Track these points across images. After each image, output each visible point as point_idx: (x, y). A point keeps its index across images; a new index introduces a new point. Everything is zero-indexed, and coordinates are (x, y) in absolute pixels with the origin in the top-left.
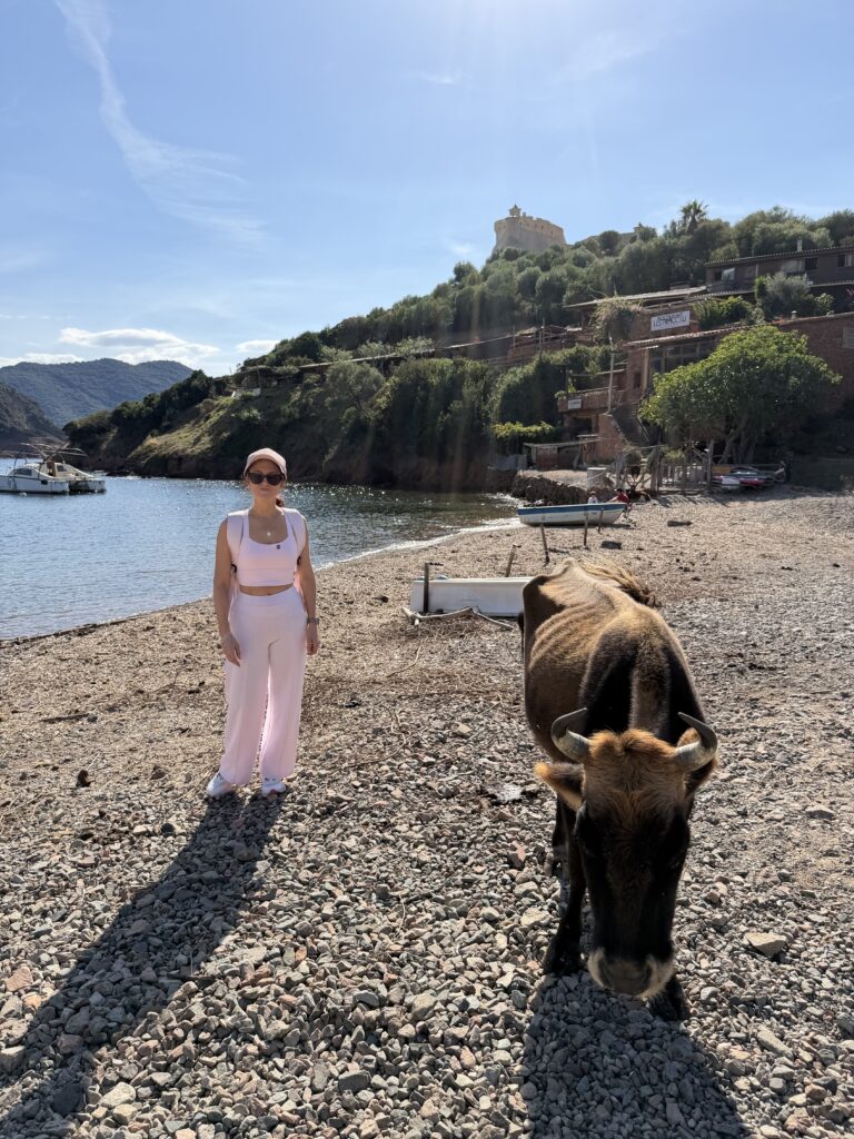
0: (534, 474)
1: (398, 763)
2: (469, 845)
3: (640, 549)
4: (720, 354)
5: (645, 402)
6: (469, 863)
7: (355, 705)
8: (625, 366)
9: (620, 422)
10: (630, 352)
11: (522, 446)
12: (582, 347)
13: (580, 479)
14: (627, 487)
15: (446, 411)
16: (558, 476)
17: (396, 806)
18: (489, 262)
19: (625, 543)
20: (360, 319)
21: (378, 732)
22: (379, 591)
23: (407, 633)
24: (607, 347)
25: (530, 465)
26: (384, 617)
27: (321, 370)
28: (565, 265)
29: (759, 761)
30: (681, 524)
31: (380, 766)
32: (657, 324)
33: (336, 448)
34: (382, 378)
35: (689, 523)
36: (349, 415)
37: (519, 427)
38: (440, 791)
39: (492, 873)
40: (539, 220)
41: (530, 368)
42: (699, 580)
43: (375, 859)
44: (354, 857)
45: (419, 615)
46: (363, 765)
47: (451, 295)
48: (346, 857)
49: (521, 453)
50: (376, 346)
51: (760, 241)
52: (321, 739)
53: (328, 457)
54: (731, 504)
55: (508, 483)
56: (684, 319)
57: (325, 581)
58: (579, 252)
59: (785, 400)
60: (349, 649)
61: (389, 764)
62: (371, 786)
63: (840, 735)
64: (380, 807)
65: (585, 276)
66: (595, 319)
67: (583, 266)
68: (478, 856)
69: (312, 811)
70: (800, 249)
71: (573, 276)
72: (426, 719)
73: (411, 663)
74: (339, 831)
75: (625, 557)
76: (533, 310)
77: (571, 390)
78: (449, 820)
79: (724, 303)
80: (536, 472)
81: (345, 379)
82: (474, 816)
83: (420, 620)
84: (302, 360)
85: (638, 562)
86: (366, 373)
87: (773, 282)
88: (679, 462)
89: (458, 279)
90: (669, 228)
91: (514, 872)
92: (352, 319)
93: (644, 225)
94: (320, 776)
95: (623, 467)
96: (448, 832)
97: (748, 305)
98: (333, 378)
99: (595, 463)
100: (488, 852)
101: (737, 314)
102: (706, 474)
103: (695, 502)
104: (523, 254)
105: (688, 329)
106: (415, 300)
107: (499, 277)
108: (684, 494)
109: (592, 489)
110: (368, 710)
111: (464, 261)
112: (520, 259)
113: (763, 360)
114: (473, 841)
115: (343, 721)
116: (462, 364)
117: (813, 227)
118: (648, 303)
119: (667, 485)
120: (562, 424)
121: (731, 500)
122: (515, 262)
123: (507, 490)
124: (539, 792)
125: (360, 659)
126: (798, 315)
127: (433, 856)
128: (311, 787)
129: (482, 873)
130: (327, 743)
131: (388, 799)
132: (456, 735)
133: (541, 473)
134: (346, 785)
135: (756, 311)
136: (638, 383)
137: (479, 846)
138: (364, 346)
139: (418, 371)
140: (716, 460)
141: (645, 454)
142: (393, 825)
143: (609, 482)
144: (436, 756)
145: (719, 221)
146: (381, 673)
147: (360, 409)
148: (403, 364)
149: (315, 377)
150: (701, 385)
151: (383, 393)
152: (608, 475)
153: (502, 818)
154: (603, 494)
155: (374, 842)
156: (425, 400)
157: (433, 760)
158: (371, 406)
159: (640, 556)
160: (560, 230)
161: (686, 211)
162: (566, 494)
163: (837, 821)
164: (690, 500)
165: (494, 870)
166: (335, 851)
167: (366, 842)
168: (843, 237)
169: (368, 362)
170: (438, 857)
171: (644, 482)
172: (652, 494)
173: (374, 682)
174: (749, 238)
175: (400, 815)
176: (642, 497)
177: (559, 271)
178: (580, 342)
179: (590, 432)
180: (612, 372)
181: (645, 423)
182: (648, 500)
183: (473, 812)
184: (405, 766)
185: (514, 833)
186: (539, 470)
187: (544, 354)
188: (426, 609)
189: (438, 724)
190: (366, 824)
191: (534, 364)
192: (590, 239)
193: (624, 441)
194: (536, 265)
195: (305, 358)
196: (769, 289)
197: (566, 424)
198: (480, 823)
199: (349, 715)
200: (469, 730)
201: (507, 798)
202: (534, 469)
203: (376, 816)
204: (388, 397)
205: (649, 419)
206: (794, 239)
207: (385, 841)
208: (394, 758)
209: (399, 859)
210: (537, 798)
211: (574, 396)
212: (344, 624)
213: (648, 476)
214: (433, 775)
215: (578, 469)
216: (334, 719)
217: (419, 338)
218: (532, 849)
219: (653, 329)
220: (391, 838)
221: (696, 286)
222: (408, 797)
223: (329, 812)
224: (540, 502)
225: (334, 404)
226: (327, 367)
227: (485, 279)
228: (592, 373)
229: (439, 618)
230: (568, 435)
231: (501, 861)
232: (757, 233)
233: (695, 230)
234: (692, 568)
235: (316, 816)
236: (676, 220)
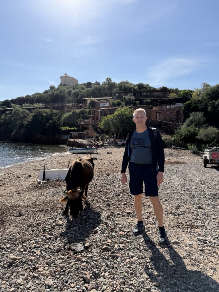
0: (73, 140)
1: (38, 239)
2: (68, 274)
3: (101, 160)
4: (116, 113)
5: (99, 123)
6: (68, 283)
7: (20, 216)
8: (94, 115)
9: (94, 128)
10: (95, 111)
11: (69, 133)
12: (84, 109)
13: (85, 142)
14: (96, 144)
15: (48, 123)
16: (79, 141)
17: (38, 259)
18: (59, 86)
19: (98, 158)
20: (23, 97)
21: (29, 226)
22: (28, 173)
23: (38, 187)
24: (90, 110)
25: (71, 138)
26: (30, 182)
27: (11, 110)
28: (79, 89)
29: (152, 225)
30: (110, 153)
31: (31, 241)
32: (101, 105)
33: (15, 132)
34: (29, 113)
35: (112, 153)
36: (19, 123)
37: (68, 128)
38: (54, 250)
39: (78, 286)
40: (72, 77)
41: (71, 113)
42: (117, 167)
43: (30, 287)
44: (21, 287)
45: (42, 181)
46: (24, 241)
47: (49, 93)
48: (18, 288)
49: (69, 134)
50: (27, 105)
51: (124, 88)
52: (8, 231)
53: (12, 134)
54: (120, 148)
55: (65, 142)
56: (107, 104)
57: (10, 171)
58: (82, 86)
59: (131, 124)
60: (18, 194)
61: (34, 240)
62: (28, 250)
63: (170, 213)
64: (32, 260)
65: (84, 92)
66: (86, 103)
67: (83, 90)
68: (72, 279)
69: (3, 266)
70: (132, 90)
71: (80, 92)
72: (47, 219)
73: (40, 198)
74: (15, 274)
75: (98, 162)
76: (71, 99)
77: (81, 119)
78: (59, 263)
79: (116, 101)
80: (73, 139)
81: (18, 113)
82: (68, 260)
83: (42, 183)
84: (5, 107)
85: (101, 163)
86: (25, 112)
87: (127, 97)
88: (108, 138)
89: (51, 89)
90: (103, 83)
91: (86, 285)
92: (21, 97)
93: (97, 82)
94: (7, 248)
95: (95, 139)
96: (59, 269)
97: (122, 102)
98: (15, 112)
99: (88, 138)
100: (76, 277)
101: (119, 104)
102: (114, 141)
103: (112, 148)
104: (68, 85)
105: (109, 107)
106: (39, 94)
107: (62, 90)
108: (109, 146)
109: (88, 144)
110: (26, 217)
111: (52, 85)
112: (67, 86)
113: (126, 115)
114: (69, 272)
115: (16, 222)
116: (52, 111)
117: (135, 86)
118: (99, 100)
119: (106, 144)
120: (79, 128)
121: (120, 147)
122: (66, 87)
123: (65, 144)
124: (90, 246)
125: (22, 197)
126: (133, 105)
127: (54, 281)
128: (3, 253)
129: (74, 287)
130: (10, 232)
131: (34, 256)
132: (58, 225)
133: (74, 140)
134: (18, 251)
135: (123, 104)
136: (97, 119)
137: (72, 274)
138: (24, 104)
139: (40, 112)
140: (116, 138)
141: (100, 136)
142: (37, 268)
143: (92, 142)
144: (51, 235)
145: (114, 82)
146: (30, 202)
147: (22, 121)
148: (35, 110)
149: (9, 112)
150: (112, 120)
151: (29, 117)
152: (91, 141)
153: (79, 260)
154: (91, 146)
155: (30, 278)
156: (42, 119)
157: (51, 236)
158: (26, 120)
159: (102, 161)
160: (77, 80)
161: (107, 79)
162: (81, 145)
163: (181, 244)
164: (111, 147)
165: (78, 285)
166: (13, 285)
167: (26, 279)
168: (141, 88)
169: (25, 108)
170: (56, 281)
171: (100, 143)
172: (102, 146)
173: (27, 206)
174: (121, 87)
175: (39, 263)
176: (100, 147)
177: (77, 90)
178: (83, 108)
179: (86, 130)
180: (91, 116)
181: (100, 128)
182: (101, 147)
183: (68, 258)
184: (40, 240)
185: (84, 266)
186: (74, 139)
187: (74, 110)
188: (44, 179)
189: (51, 221)
190: (26, 269)
191: (72, 112)
192: (85, 83)
193: (95, 133)
194: (71, 88)
195: (6, 106)
196: (126, 99)
197: (80, 128)
198: (71, 263)
199: (19, 219)
200: (62, 222)
201: (80, 250)
202: (72, 139)
203: (30, 265)
204: (31, 118)
205: (100, 127)
206: (131, 88)
207: (34, 277)
208: (36, 237)
209: (40, 285)
210: (89, 248)
211: (82, 121)
212: (17, 185)
213: (101, 141)
214: (51, 243)
215: (83, 139)
216: (13, 221)
217: (40, 103)
218: (91, 272)
219: (101, 106)
220: (37, 275)
221: (110, 97)
222: (42, 254)
223: (11, 265)
224: (74, 147)
225: (14, 119)
226: (13, 109)
227: (58, 90)
228: (86, 116)
229: (48, 182)
230: (81, 130)
231: (81, 280)
232: (123, 86)
233: (109, 84)
234: (115, 164)
235: (6, 268)
236: (105, 81)
